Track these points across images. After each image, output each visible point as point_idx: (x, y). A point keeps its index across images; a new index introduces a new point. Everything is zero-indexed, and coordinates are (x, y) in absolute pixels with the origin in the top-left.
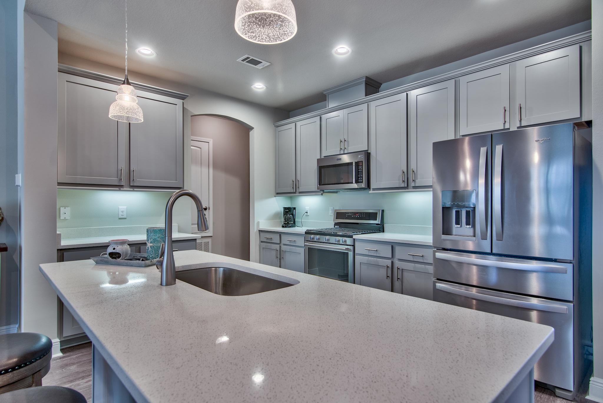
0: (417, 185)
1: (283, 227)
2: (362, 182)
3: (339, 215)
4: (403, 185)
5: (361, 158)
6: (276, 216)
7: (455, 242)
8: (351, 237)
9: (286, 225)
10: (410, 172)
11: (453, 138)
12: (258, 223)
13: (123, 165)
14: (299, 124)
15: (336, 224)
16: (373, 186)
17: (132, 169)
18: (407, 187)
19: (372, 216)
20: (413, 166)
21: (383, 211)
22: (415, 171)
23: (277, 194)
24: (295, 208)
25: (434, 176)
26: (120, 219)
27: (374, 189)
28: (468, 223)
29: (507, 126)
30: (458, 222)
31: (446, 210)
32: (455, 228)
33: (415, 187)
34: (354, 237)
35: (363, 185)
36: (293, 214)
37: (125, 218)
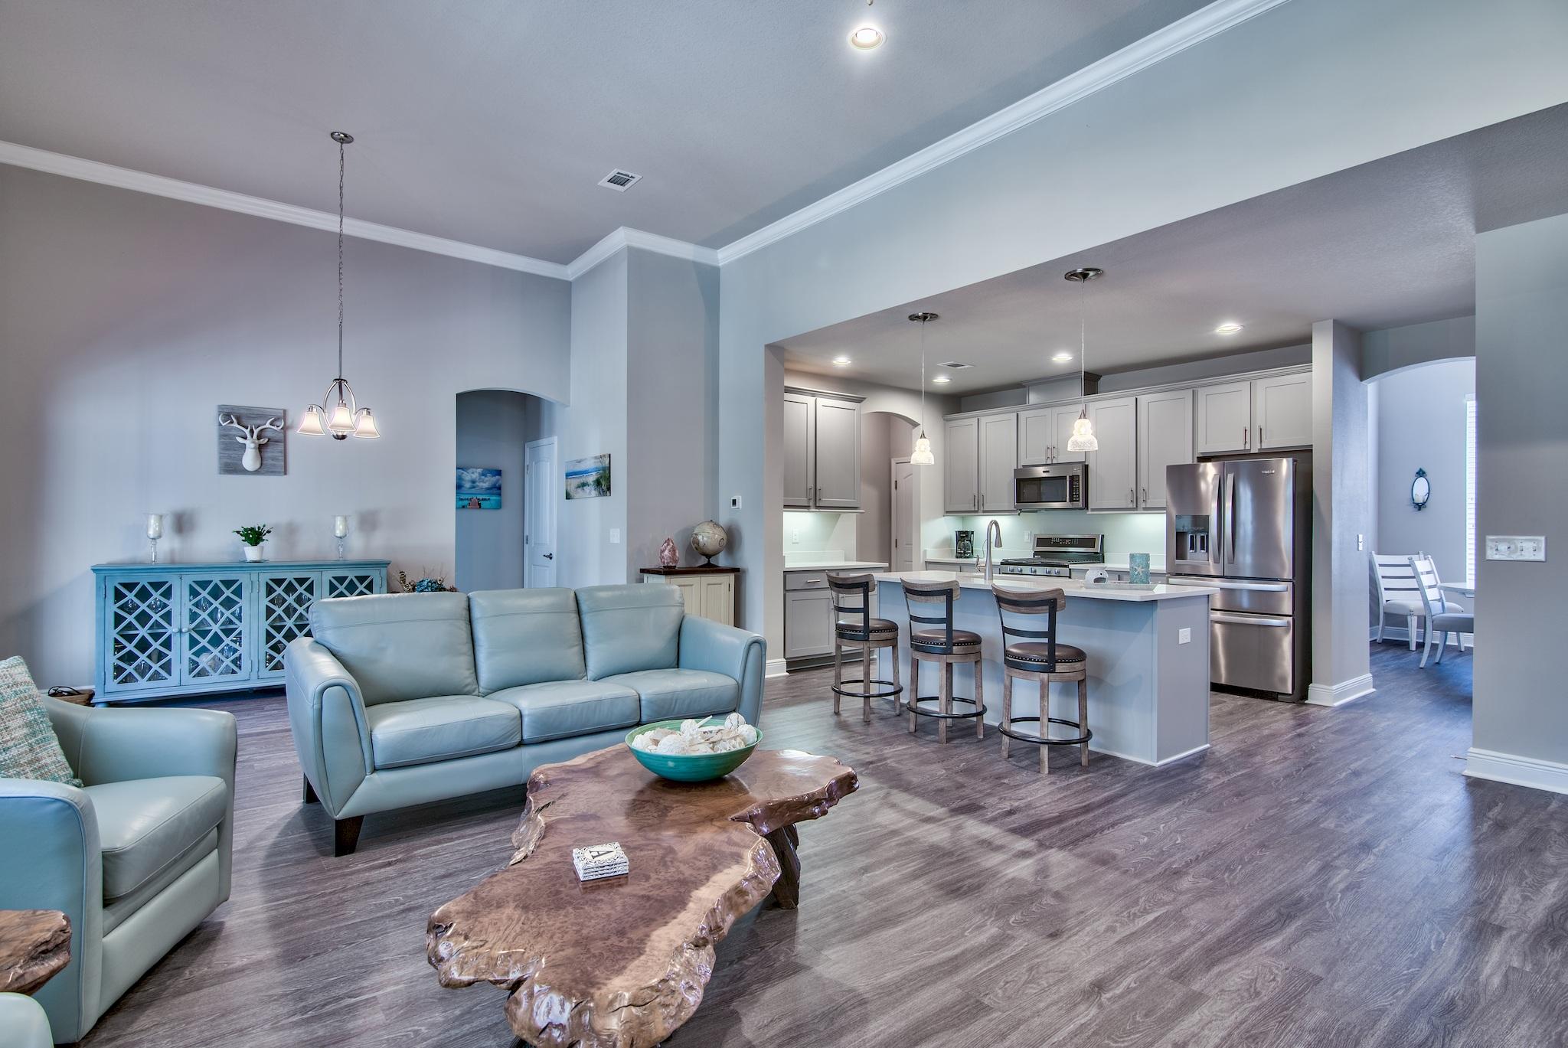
0: (1148, 506)
1: (957, 557)
2: (1079, 501)
3: (1041, 542)
4: (1131, 506)
5: (1078, 471)
6: (946, 542)
7: (1194, 567)
8: (1067, 566)
9: (959, 555)
10: (1140, 491)
11: (1191, 463)
12: (925, 551)
13: (811, 485)
14: (983, 420)
15: (1036, 553)
16: (1090, 507)
17: (818, 488)
18: (1136, 509)
19: (1089, 542)
20: (1143, 484)
21: (1103, 536)
22: (1147, 490)
23: (947, 512)
24: (973, 533)
25: (1169, 497)
26: (793, 543)
27: (1093, 510)
28: (1202, 548)
29: (1248, 447)
30: (1192, 547)
31: (1180, 535)
32: (1190, 552)
33: (1145, 509)
34: (1071, 566)
35: (1080, 504)
36: (970, 541)
37: (797, 543)
